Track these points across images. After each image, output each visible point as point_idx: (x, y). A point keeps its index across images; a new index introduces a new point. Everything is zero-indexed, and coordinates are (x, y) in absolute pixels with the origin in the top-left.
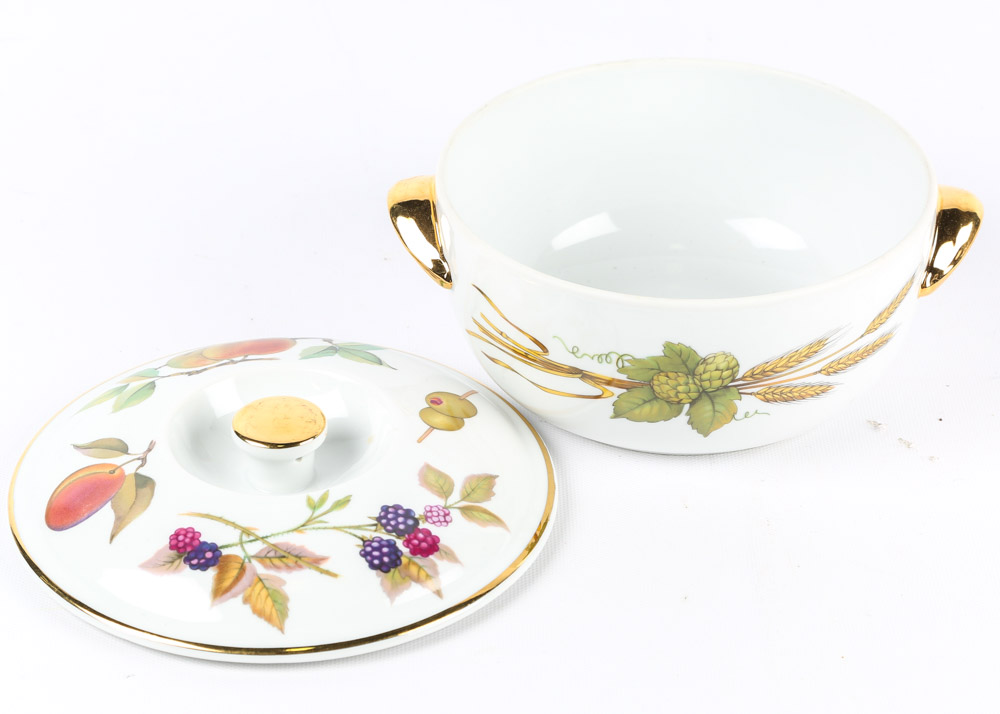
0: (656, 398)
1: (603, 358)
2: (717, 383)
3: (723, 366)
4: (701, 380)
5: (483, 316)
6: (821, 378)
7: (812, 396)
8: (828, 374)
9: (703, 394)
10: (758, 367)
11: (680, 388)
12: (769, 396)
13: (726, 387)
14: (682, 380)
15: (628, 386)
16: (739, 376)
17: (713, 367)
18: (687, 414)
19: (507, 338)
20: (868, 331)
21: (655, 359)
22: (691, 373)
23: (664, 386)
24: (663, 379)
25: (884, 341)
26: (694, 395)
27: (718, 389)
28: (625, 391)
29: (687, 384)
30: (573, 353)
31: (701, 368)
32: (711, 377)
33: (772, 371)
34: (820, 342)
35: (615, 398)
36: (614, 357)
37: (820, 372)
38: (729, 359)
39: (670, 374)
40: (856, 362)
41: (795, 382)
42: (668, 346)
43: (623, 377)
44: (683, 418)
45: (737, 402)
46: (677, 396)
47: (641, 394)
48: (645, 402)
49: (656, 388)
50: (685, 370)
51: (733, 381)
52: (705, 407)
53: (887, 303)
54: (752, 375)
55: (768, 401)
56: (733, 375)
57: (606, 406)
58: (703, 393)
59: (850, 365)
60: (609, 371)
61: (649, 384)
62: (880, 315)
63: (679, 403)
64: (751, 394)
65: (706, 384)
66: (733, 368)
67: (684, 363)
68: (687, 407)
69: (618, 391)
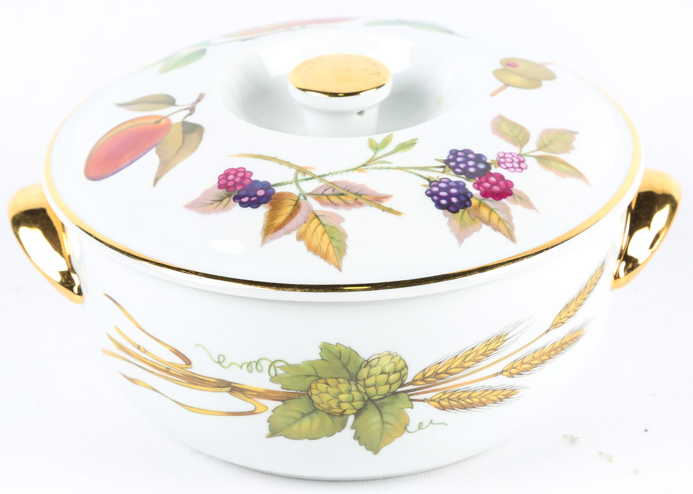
0: (315, 410)
1: (254, 365)
2: (384, 389)
3: (389, 368)
4: (366, 387)
5: (118, 329)
6: (503, 381)
7: (495, 402)
8: (511, 375)
9: (369, 403)
10: (430, 368)
11: (342, 397)
12: (445, 403)
13: (395, 393)
14: (344, 387)
15: (284, 398)
16: (409, 379)
17: (377, 370)
18: (353, 427)
19: (145, 352)
20: (555, 325)
21: (312, 364)
22: (354, 378)
23: (324, 395)
24: (322, 387)
25: (574, 338)
26: (359, 404)
27: (385, 396)
28: (280, 403)
29: (350, 391)
30: (219, 363)
31: (364, 372)
32: (377, 383)
33: (445, 372)
34: (499, 337)
35: (269, 413)
36: (266, 364)
37: (501, 373)
38: (396, 360)
39: (330, 381)
40: (543, 362)
41: (474, 386)
42: (325, 348)
43: (277, 387)
44: (348, 432)
45: (408, 411)
46: (339, 406)
47: (298, 406)
48: (304, 415)
49: (315, 398)
50: (346, 375)
51: (402, 385)
52: (372, 418)
53: (574, 292)
54: (424, 379)
55: (444, 408)
56: (402, 378)
57: (260, 423)
58: (369, 401)
59: (536, 365)
60: (261, 381)
61: (307, 393)
62: (567, 306)
63: (342, 414)
64: (423, 401)
65: (372, 391)
66: (402, 370)
67: (345, 366)
68: (351, 419)
69: (273, 404)
